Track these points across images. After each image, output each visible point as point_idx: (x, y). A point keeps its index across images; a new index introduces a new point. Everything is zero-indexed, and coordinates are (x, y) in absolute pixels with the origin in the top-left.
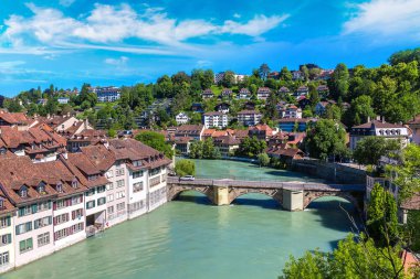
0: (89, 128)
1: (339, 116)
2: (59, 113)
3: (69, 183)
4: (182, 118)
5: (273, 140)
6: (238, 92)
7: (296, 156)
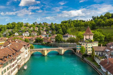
4: (16, 34)
6: (30, 28)
7: (51, 42)
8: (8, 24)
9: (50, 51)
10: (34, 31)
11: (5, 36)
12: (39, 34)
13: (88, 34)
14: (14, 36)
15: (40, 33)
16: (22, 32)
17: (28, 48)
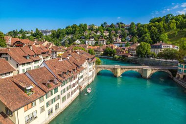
0: (54, 46)
4: (78, 42)
6: (96, 32)
7: (129, 56)
8: (67, 28)
9: (126, 69)
10: (102, 37)
11: (64, 44)
12: (109, 42)
14: (74, 44)
15: (111, 41)
16: (85, 38)
17: (93, 62)
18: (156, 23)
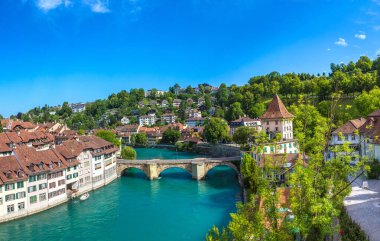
0: (67, 129)
1: (223, 115)
2: (50, 121)
3: (56, 163)
4: (125, 120)
5: (184, 132)
6: (160, 102)
7: (199, 142)
8: (110, 97)
9: (165, 166)
10: (170, 109)
12: (179, 119)
13: (273, 116)
14: (118, 125)
15: (183, 117)
16: (139, 114)
18: (256, 85)
